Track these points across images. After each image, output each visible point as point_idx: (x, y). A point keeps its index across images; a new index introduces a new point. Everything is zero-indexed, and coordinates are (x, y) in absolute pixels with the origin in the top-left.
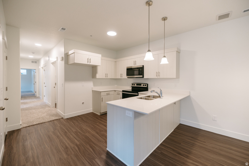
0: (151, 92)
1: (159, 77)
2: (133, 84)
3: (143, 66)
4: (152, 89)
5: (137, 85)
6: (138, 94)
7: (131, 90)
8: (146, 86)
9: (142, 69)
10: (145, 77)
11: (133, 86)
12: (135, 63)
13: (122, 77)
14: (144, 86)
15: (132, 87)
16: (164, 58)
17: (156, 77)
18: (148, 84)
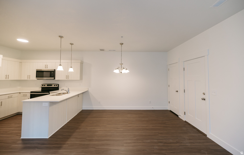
0: (61, 90)
1: (68, 79)
2: (44, 85)
3: (55, 70)
4: (62, 88)
5: (47, 85)
6: (49, 93)
7: (41, 91)
8: (57, 86)
9: (53, 73)
10: (56, 79)
11: (44, 86)
12: (46, 66)
13: (30, 78)
14: (55, 86)
15: (42, 88)
16: (71, 68)
17: (66, 79)
18: (58, 85)
